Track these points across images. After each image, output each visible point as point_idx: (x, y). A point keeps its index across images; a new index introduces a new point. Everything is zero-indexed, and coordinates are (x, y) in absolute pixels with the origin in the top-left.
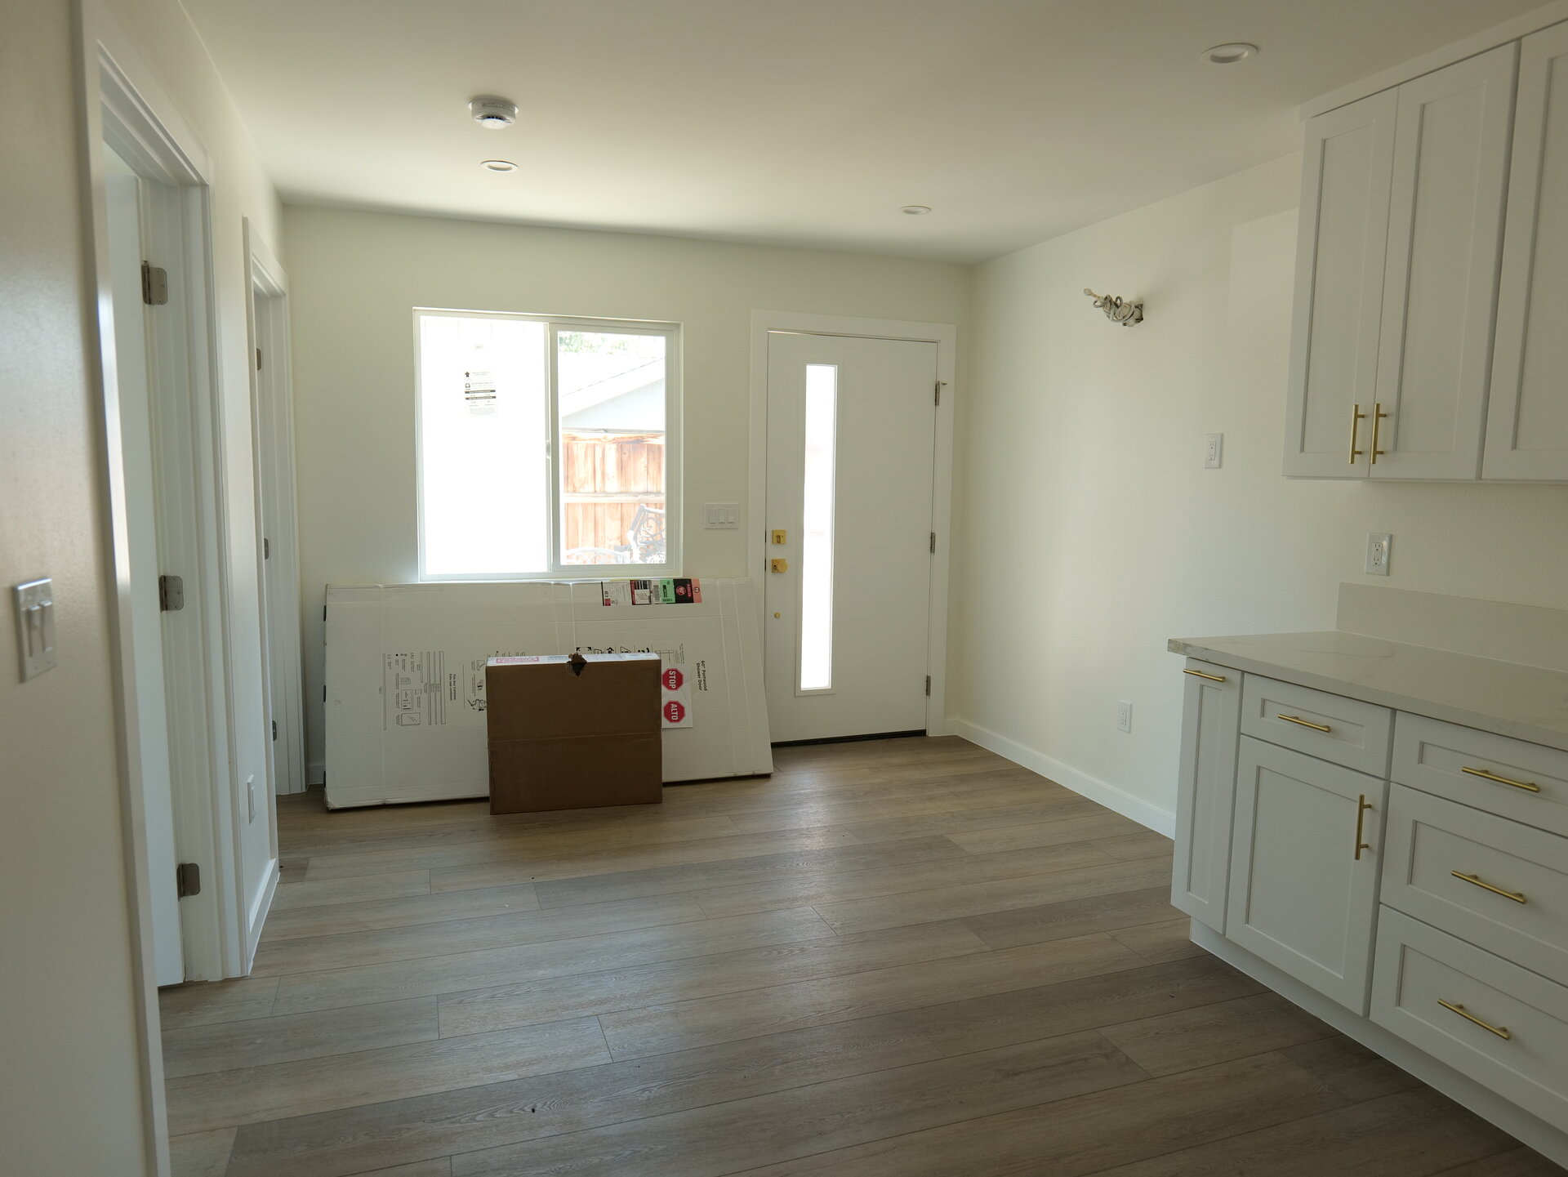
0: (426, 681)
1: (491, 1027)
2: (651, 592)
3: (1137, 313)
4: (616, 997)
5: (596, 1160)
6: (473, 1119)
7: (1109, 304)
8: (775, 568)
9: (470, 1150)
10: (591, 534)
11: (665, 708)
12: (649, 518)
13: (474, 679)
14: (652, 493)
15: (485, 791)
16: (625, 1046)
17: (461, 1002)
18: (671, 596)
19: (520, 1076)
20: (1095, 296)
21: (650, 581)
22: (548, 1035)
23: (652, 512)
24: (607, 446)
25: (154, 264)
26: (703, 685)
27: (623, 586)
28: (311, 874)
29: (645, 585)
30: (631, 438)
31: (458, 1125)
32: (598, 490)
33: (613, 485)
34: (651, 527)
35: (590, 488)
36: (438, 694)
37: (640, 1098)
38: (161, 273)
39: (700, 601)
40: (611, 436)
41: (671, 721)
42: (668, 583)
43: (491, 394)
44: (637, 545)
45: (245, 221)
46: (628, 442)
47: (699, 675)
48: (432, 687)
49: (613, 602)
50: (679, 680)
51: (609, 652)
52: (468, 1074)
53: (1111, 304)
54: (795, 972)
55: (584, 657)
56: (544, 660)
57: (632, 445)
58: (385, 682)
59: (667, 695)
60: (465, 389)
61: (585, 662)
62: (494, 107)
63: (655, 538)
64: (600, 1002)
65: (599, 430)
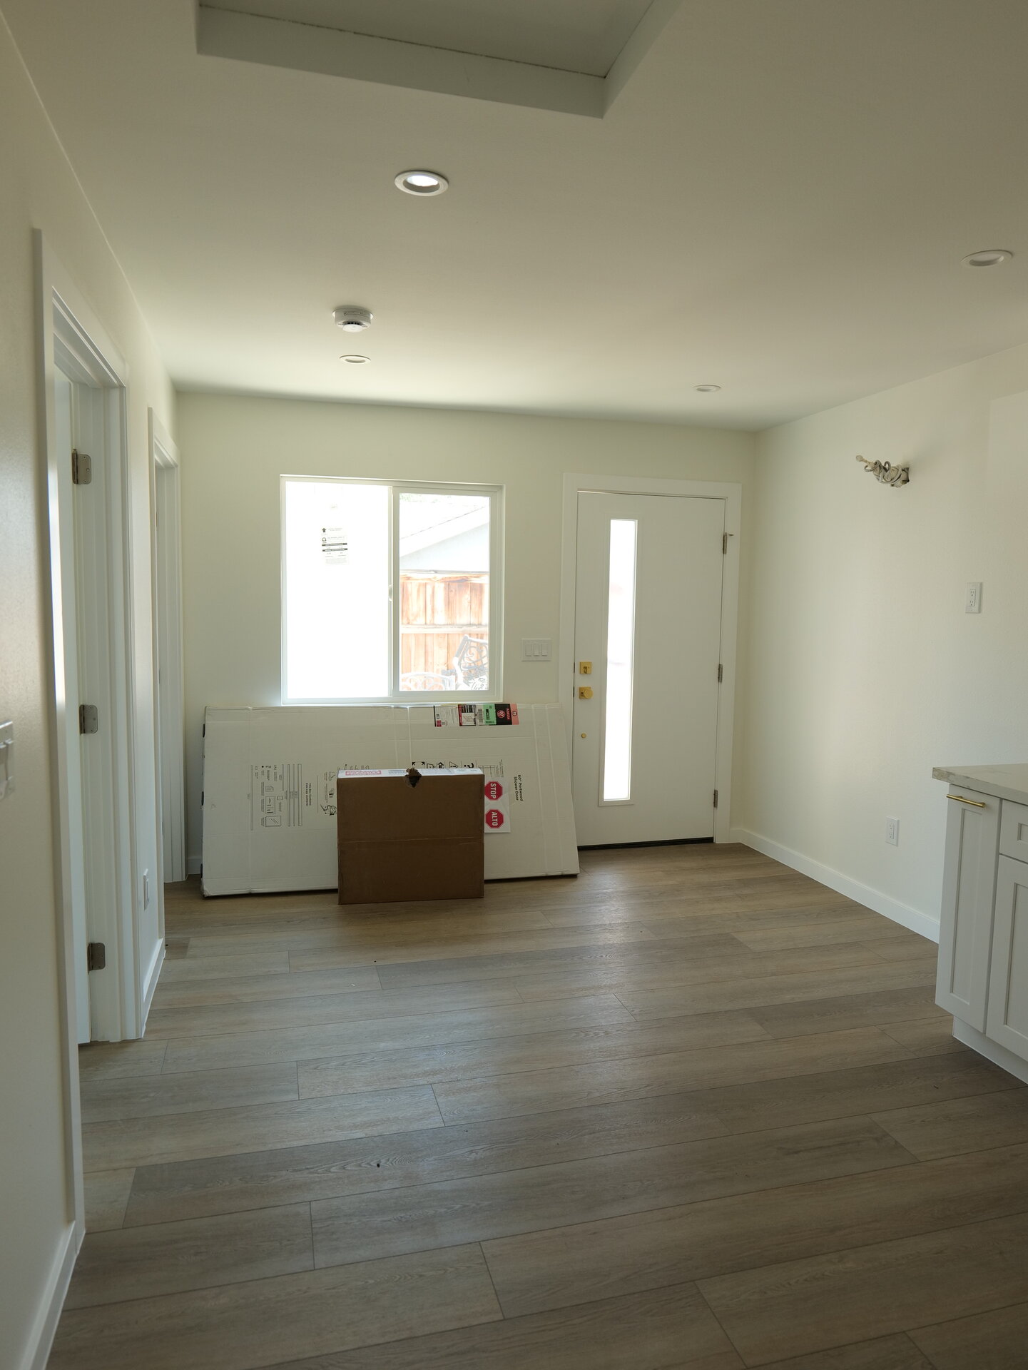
0: (286, 789)
1: (342, 1091)
2: (476, 715)
3: (904, 475)
4: (446, 1069)
5: (431, 1212)
6: (328, 1171)
7: (878, 468)
8: (582, 694)
9: (326, 1197)
10: (423, 660)
11: (487, 815)
12: (471, 647)
13: (326, 788)
14: (475, 625)
15: (334, 884)
16: (455, 1112)
17: (316, 1068)
18: (493, 718)
19: (366, 1134)
20: (866, 462)
21: (475, 706)
22: (389, 1100)
23: (474, 642)
24: (437, 585)
25: (82, 452)
26: (519, 795)
27: (452, 710)
28: (191, 952)
29: (471, 709)
30: (457, 577)
31: (316, 1175)
32: (428, 622)
33: (441, 618)
34: (473, 654)
35: (421, 620)
36: (296, 800)
37: (468, 1159)
38: (87, 458)
39: (517, 723)
40: (439, 576)
41: (492, 826)
42: (491, 707)
43: (343, 547)
44: (462, 670)
45: (150, 411)
46: (454, 582)
47: (516, 787)
48: (291, 795)
49: (444, 723)
50: (499, 792)
51: (440, 767)
52: (324, 1131)
53: (881, 469)
54: (601, 1052)
55: (420, 771)
56: (385, 773)
57: (458, 583)
58: (252, 789)
59: (489, 805)
60: (322, 543)
61: (420, 776)
62: (353, 315)
63: (476, 663)
64: (433, 1073)
65: (430, 571)
